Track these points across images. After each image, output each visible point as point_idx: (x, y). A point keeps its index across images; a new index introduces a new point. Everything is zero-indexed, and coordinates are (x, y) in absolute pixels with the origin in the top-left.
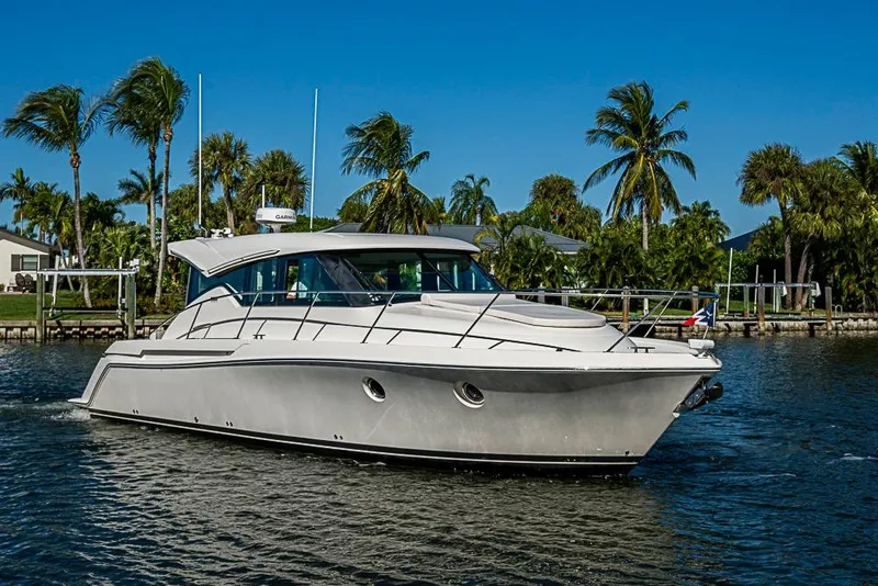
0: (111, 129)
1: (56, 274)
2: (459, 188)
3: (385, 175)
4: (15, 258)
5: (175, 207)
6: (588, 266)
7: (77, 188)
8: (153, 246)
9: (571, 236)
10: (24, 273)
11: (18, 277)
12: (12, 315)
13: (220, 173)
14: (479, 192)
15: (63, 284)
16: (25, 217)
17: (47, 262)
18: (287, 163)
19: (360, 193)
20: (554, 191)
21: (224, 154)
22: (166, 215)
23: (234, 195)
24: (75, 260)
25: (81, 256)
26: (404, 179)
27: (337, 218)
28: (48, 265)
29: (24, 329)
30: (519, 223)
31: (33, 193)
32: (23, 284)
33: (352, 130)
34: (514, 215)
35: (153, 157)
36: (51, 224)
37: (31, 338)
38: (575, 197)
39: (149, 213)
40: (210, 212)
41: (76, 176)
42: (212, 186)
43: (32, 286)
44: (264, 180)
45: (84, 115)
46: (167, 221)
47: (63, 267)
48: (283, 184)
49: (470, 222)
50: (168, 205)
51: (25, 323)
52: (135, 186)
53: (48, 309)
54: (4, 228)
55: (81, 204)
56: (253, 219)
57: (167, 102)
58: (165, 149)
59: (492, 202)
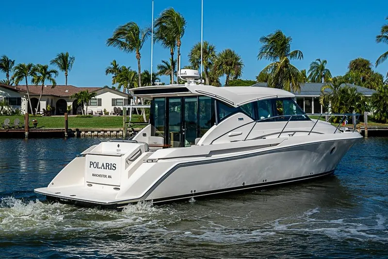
1: (131, 107)
2: (313, 65)
3: (278, 60)
4: (113, 100)
6: (377, 102)
7: (139, 69)
9: (368, 87)
10: (117, 107)
11: (115, 109)
12: (112, 126)
14: (322, 69)
15: (134, 112)
16: (117, 82)
17: (127, 102)
18: (233, 55)
19: (267, 68)
20: (360, 66)
21: (204, 52)
22: (178, 80)
23: (209, 70)
24: (139, 101)
25: (142, 99)
26: (287, 61)
27: (256, 80)
29: (118, 132)
30: (343, 82)
31: (120, 71)
32: (117, 111)
33: (264, 39)
34: (340, 78)
35: (172, 54)
36: (129, 84)
37: (121, 136)
38: (370, 68)
39: (171, 79)
41: (139, 63)
42: (198, 67)
43: (121, 113)
44: (222, 63)
45: (141, 37)
47: (134, 104)
48: (231, 65)
49: (319, 81)
51: (118, 129)
52: (165, 67)
53: (128, 123)
54: (107, 87)
55: (141, 75)
56: (217, 82)
57: (178, 28)
58: (178, 50)
59: (329, 72)
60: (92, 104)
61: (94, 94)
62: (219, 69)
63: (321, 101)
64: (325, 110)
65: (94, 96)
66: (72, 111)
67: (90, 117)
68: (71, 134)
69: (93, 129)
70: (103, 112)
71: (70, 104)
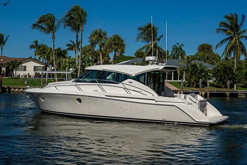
0: (65, 27)
1: (47, 72)
2: (174, 47)
3: (150, 43)
4: (35, 67)
5: (84, 52)
6: (216, 73)
7: (54, 46)
8: (77, 64)
9: (210, 63)
10: (37, 72)
11: (36, 73)
12: (34, 85)
13: (98, 41)
14: (181, 48)
15: (49, 76)
16: (38, 54)
17: (44, 69)
18: (119, 38)
19: (142, 48)
20: (205, 48)
21: (99, 35)
22: (81, 55)
23: (102, 48)
24: (53, 68)
25: (55, 67)
26: (156, 44)
27: (134, 56)
28: (45, 70)
30: (193, 59)
31: (40, 47)
32: (37, 75)
33: (140, 29)
34: (192, 56)
35: (77, 37)
36: (46, 57)
38: (212, 50)
39: (76, 54)
40: (95, 54)
41: (54, 42)
42: (95, 46)
43: (40, 76)
44: (112, 44)
45: (56, 24)
46: (81, 56)
47: (49, 70)
48: (118, 45)
49: (177, 58)
50: (81, 51)
52: (71, 45)
53: (45, 83)
54: (31, 58)
55: (55, 50)
56: (108, 56)
57: (82, 19)
58: (81, 34)
59: (184, 52)
60: (19, 70)
61: (21, 63)
62: (109, 48)
63: (179, 72)
64: (181, 78)
65: (21, 64)
66: (5, 74)
67: (17, 79)
68: (4, 90)
69: (20, 87)
70: (27, 76)
71: (4, 69)
